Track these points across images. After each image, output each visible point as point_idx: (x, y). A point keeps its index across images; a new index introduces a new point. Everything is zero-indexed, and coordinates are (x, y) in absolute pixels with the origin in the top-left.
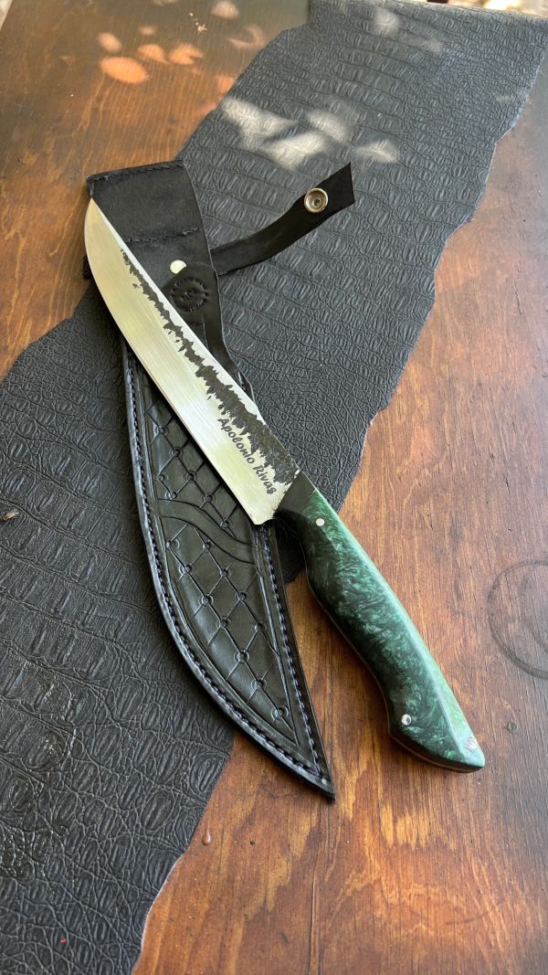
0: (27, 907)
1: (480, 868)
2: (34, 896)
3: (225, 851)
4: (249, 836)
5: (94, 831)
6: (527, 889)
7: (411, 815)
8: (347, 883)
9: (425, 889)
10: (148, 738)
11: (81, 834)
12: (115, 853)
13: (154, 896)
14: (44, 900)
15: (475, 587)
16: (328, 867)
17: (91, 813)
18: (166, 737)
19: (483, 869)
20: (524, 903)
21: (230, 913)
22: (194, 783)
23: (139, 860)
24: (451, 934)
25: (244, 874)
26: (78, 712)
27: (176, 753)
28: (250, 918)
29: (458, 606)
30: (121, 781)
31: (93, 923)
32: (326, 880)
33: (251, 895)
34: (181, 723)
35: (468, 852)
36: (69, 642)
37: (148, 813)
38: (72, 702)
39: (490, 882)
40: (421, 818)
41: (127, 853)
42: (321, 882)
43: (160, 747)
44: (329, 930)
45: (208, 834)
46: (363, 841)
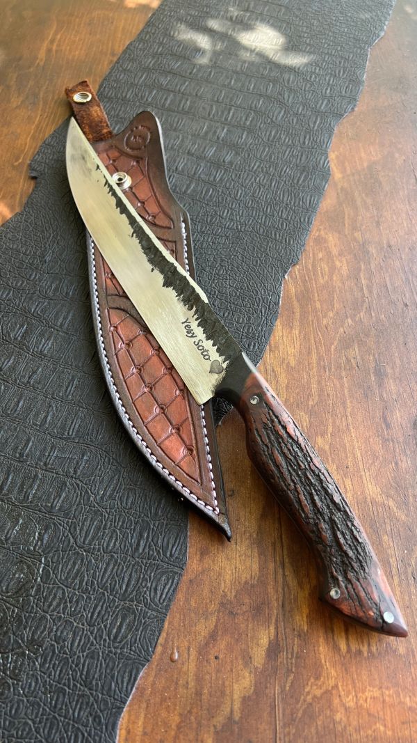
0: (7, 723)
2: (13, 712)
3: (192, 667)
4: (213, 652)
5: (66, 649)
8: (307, 690)
9: (380, 692)
10: (110, 560)
11: (54, 652)
12: (86, 667)
13: (125, 703)
14: (23, 715)
15: (401, 417)
16: (288, 676)
17: (62, 632)
18: (126, 558)
21: (199, 724)
22: (154, 598)
23: (108, 671)
24: (407, 733)
25: (211, 687)
26: (45, 542)
27: (136, 572)
28: (219, 728)
29: (388, 434)
30: (88, 601)
31: (70, 734)
32: (287, 688)
33: (218, 707)
34: (138, 545)
36: (34, 481)
37: (114, 628)
38: (39, 534)
41: (97, 666)
42: (282, 691)
43: (121, 567)
44: (294, 735)
45: (175, 651)
46: (318, 650)
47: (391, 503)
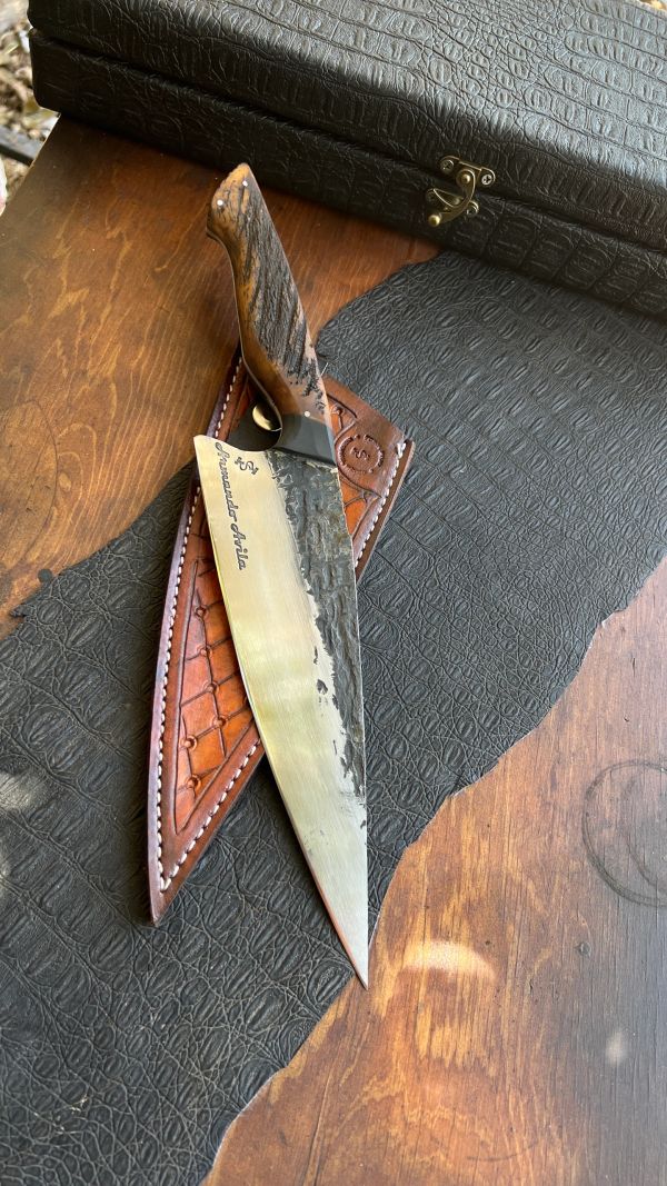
1: (517, 1103)
6: (565, 1136)
7: (451, 1025)
8: (365, 1089)
9: (452, 1115)
15: (574, 779)
16: (347, 1067)
19: (521, 1104)
20: (559, 1151)
24: (470, 1170)
29: (551, 796)
32: (343, 1081)
35: (508, 1082)
39: (525, 1121)
40: (462, 1031)
42: (336, 1083)
44: (336, 1139)
46: (392, 1045)
47: (531, 886)
